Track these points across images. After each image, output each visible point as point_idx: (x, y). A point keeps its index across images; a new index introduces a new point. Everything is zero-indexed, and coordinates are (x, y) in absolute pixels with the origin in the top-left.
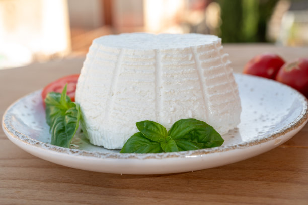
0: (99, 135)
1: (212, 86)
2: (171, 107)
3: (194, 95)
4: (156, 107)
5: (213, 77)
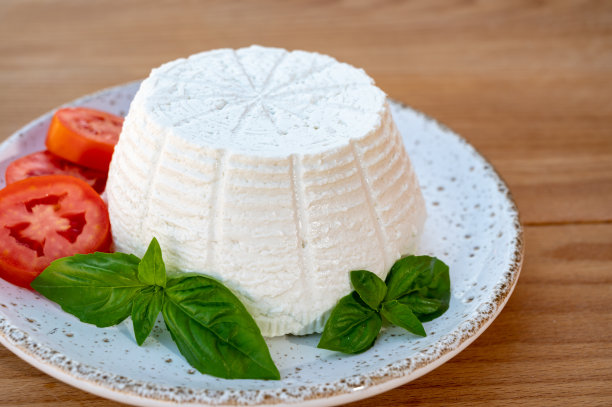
0: (290, 320)
4: (380, 240)
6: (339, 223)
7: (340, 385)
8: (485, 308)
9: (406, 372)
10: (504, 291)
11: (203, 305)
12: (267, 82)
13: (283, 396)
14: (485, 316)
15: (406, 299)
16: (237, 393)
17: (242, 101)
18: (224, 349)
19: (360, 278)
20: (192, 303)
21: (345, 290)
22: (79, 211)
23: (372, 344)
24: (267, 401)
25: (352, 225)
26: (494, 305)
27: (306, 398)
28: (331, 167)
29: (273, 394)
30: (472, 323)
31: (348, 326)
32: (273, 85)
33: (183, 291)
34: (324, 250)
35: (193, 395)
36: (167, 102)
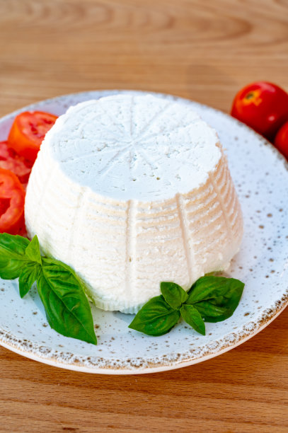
0: (117, 304)
2: (204, 258)
6: (157, 250)
7: (126, 363)
8: (250, 327)
9: (174, 363)
10: (269, 316)
11: (61, 283)
12: (142, 132)
13: (87, 362)
14: (247, 332)
15: (201, 304)
16: (59, 353)
17: (118, 146)
18: (66, 316)
19: (168, 287)
20: (55, 281)
21: (155, 293)
22: (7, 197)
23: (169, 331)
24: (76, 363)
25: (167, 252)
26: (258, 325)
27: (101, 367)
28: (157, 212)
29: (81, 360)
30: (235, 336)
31: (153, 317)
32: (145, 135)
33: (51, 271)
34: (144, 266)
35: (32, 348)
36: (66, 139)
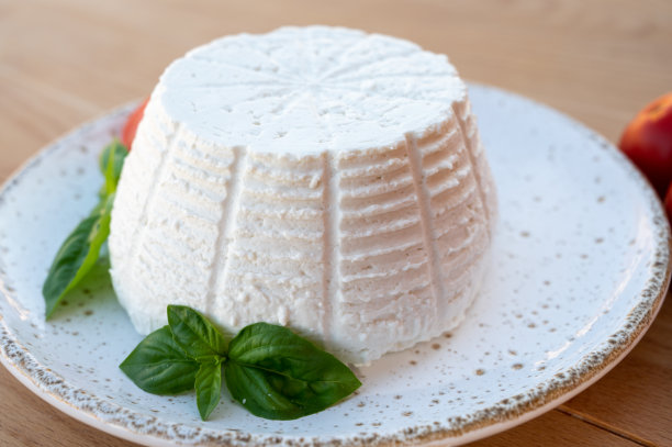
1: (356, 257)
2: (241, 290)
3: (303, 274)
4: (212, 281)
5: (368, 233)
